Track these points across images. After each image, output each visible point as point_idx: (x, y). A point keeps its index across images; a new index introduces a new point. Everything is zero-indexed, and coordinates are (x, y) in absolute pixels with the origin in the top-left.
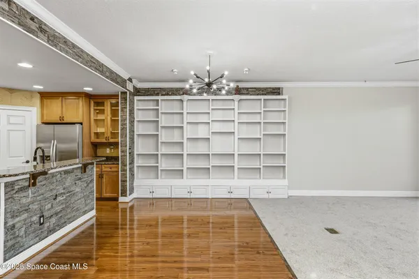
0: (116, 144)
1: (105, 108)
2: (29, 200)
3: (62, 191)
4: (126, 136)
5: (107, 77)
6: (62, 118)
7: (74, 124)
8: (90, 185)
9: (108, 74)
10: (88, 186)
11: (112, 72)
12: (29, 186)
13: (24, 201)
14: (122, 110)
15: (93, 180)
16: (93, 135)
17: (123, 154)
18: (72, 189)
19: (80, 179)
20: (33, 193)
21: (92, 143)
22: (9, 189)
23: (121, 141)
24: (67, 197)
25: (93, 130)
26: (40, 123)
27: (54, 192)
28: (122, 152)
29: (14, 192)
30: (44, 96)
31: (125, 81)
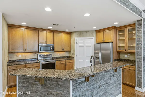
0: (133, 53)
1: (125, 33)
2: (85, 89)
3: (103, 83)
4: (141, 49)
5: (131, 9)
6: (104, 40)
7: (109, 42)
8: (119, 79)
9: (131, 7)
10: (117, 79)
11: (133, 6)
12: (85, 81)
13: (82, 90)
14: (138, 32)
15: (120, 76)
16: (118, 48)
17: (138, 60)
18: (109, 81)
19: (113, 75)
20: (87, 85)
21: (117, 52)
22: (74, 83)
23: (137, 52)
24: (106, 86)
25: (118, 45)
26: (95, 43)
27: (99, 84)
28: (138, 58)
29: (77, 84)
30: (97, 31)
31: (141, 12)
